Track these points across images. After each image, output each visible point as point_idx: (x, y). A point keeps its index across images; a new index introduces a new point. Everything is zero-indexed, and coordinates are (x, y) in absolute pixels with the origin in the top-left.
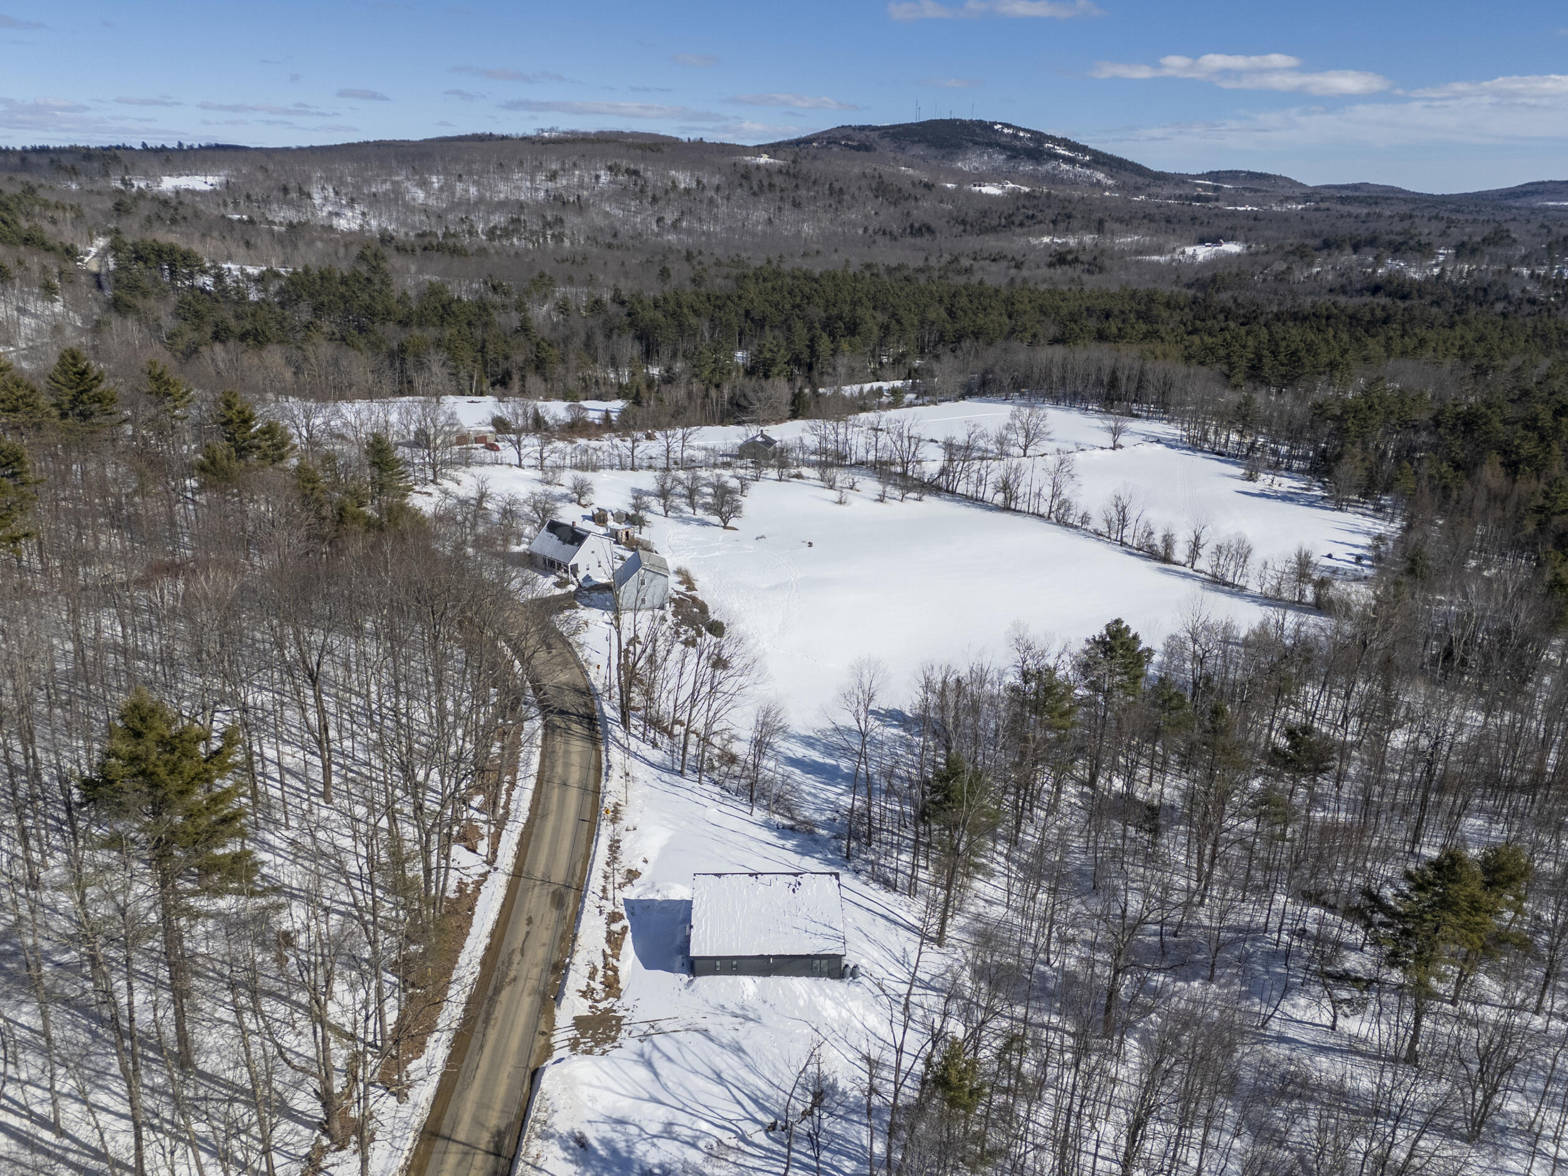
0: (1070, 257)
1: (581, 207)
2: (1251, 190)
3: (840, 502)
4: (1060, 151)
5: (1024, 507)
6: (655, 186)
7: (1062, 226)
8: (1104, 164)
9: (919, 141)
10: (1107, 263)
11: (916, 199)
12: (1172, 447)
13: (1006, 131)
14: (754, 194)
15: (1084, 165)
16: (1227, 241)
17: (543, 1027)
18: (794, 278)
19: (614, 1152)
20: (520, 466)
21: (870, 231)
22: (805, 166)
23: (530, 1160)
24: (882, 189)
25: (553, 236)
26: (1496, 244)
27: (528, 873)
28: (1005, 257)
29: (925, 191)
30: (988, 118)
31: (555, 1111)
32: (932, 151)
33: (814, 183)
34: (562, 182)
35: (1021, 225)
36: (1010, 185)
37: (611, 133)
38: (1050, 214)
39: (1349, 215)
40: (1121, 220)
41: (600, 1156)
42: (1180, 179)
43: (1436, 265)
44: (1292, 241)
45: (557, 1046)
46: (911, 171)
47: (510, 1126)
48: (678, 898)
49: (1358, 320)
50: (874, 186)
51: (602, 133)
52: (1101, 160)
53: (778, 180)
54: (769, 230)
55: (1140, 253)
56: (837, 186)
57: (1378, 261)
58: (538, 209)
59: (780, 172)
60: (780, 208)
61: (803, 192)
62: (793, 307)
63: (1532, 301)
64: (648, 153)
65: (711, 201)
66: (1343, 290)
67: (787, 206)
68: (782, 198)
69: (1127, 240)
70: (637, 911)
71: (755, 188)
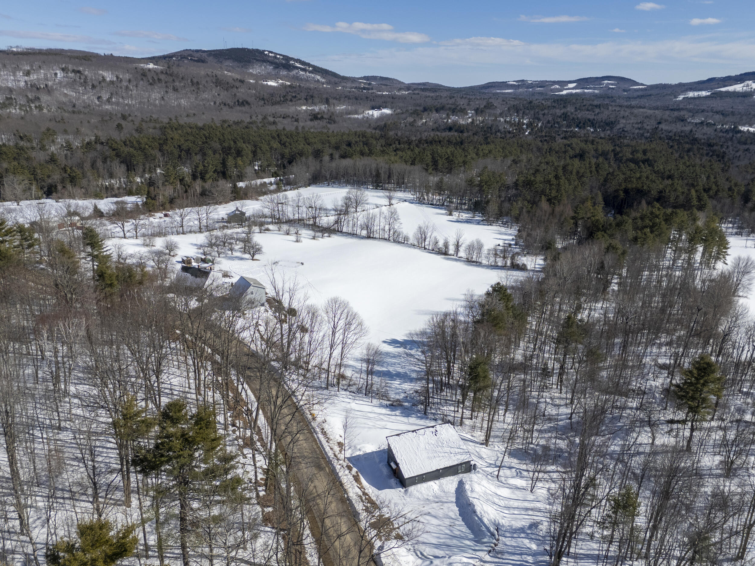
0: (319, 116)
1: (49, 91)
2: (384, 85)
3: (297, 241)
4: (298, 65)
5: (377, 236)
6: (91, 79)
7: (310, 101)
8: (319, 72)
9: (228, 59)
10: (336, 119)
11: (237, 88)
12: (412, 203)
13: (270, 54)
14: (151, 84)
15: (310, 72)
16: (383, 108)
18: (191, 128)
20: (125, 237)
21: (218, 103)
22: (175, 69)
24: (218, 82)
25: (36, 107)
26: (489, 108)
28: (289, 116)
29: (241, 84)
30: (261, 48)
32: (236, 64)
33: (182, 78)
34: (33, 77)
35: (291, 101)
36: (281, 81)
37: (56, 50)
38: (303, 95)
39: (429, 97)
40: (335, 98)
42: (353, 80)
43: (469, 118)
44: (411, 108)
45: (373, 540)
46: (230, 74)
49: (451, 142)
50: (214, 81)
51: (51, 49)
52: (317, 70)
53: (162, 77)
54: (163, 102)
55: (350, 114)
56: (195, 80)
57: (448, 117)
58: (22, 92)
59: (162, 72)
60: (167, 92)
61: (177, 84)
62: (203, 143)
63: (509, 132)
64: (83, 61)
65: (127, 88)
66: (437, 129)
67: (170, 90)
68: (167, 86)
69: (341, 108)
71: (151, 81)
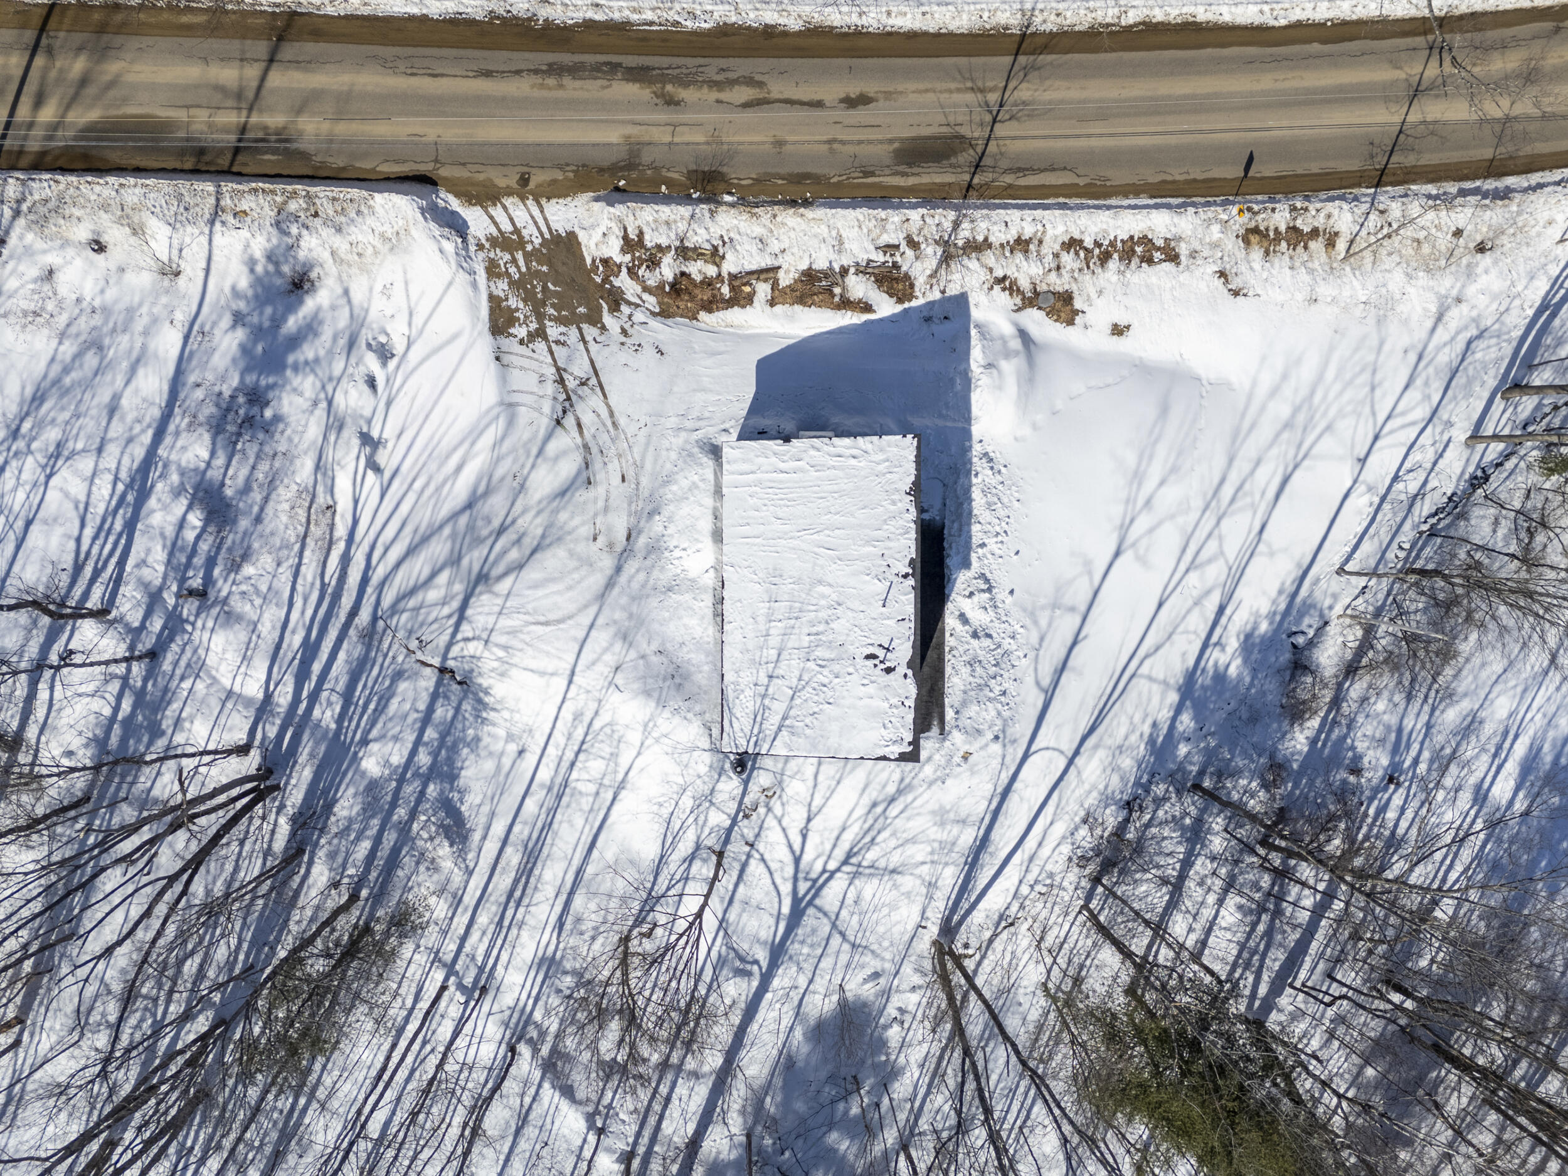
17: (538, 178)
19: (295, 341)
23: (227, 202)
27: (1027, 70)
31: (339, 230)
41: (284, 319)
45: (498, 212)
47: (304, 156)
48: (975, 410)
70: (942, 329)
